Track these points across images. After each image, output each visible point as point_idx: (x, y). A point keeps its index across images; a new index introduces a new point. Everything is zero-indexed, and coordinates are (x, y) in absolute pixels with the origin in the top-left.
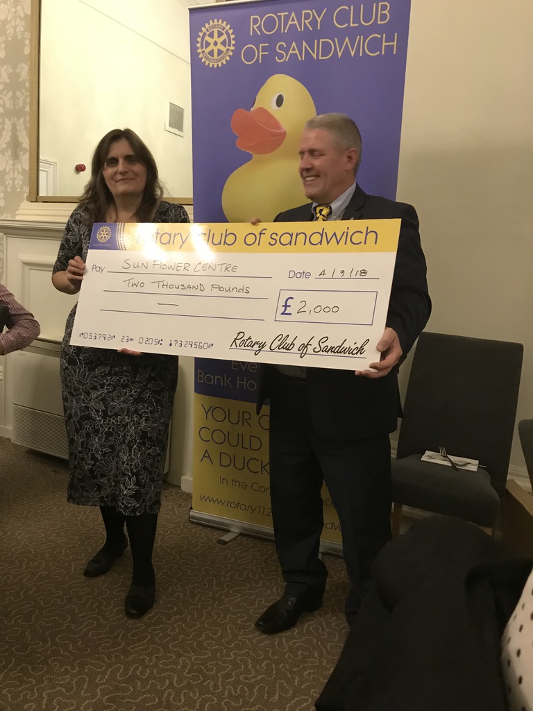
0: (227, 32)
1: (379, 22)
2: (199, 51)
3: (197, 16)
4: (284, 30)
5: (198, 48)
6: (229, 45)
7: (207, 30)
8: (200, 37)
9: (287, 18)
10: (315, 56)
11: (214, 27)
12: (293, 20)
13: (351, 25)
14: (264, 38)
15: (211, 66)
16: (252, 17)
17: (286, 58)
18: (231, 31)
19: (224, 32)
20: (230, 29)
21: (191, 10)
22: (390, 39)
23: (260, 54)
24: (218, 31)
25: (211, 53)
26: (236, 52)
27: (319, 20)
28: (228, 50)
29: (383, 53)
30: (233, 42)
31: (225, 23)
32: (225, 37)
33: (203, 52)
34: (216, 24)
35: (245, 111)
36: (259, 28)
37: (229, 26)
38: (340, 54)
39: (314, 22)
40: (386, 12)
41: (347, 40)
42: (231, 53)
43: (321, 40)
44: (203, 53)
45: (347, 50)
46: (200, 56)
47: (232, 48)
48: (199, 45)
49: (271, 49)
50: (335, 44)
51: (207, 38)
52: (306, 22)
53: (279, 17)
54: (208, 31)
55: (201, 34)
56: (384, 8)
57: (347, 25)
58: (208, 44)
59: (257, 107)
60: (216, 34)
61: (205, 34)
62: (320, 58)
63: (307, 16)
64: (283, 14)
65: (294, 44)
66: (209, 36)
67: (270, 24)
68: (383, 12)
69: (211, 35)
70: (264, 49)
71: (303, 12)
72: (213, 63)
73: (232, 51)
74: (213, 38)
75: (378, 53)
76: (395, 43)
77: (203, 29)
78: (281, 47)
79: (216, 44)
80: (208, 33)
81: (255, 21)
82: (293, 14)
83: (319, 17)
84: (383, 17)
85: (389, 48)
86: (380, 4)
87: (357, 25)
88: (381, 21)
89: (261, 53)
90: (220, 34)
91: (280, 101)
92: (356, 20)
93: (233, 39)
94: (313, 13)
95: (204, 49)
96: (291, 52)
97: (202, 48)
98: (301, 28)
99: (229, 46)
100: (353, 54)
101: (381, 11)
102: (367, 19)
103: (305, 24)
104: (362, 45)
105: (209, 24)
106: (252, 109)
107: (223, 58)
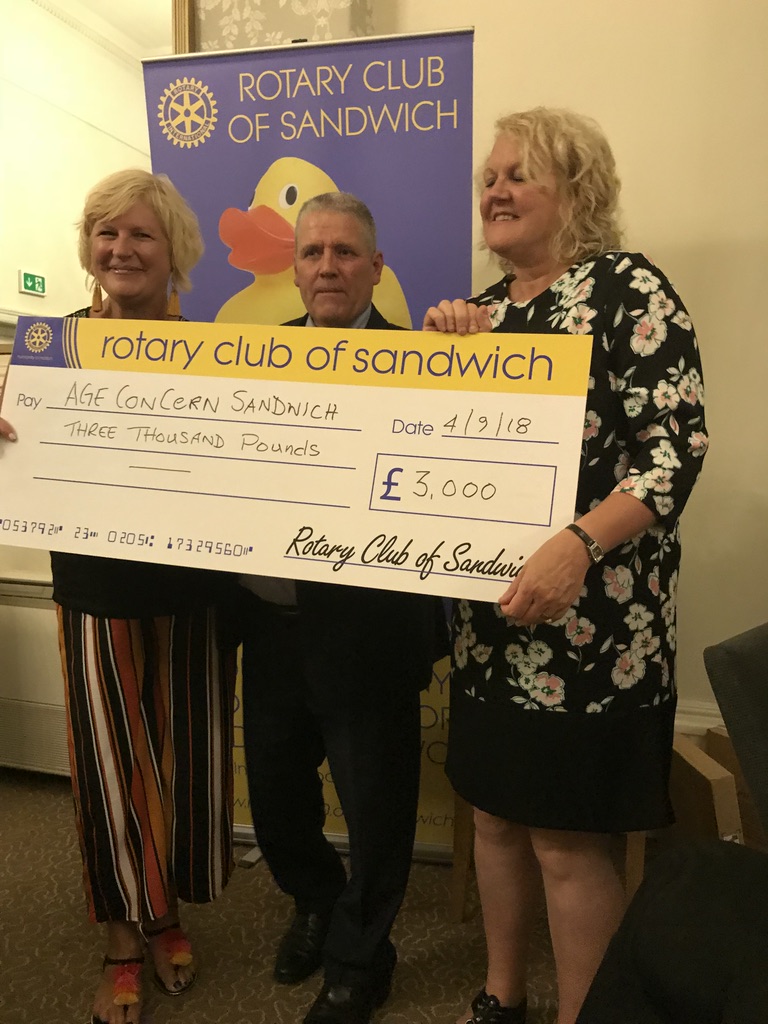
0: (204, 97)
1: (430, 85)
2: (162, 123)
3: (156, 72)
4: (291, 94)
5: (161, 119)
6: (209, 116)
7: (173, 93)
8: (161, 103)
9: (294, 78)
10: (340, 132)
11: (184, 88)
12: (304, 80)
13: (390, 88)
14: (261, 106)
15: (182, 146)
16: (241, 75)
17: (297, 134)
18: (210, 95)
19: (199, 96)
20: (208, 92)
21: (147, 65)
22: (447, 107)
23: (257, 128)
24: (190, 95)
25: (181, 127)
26: (221, 126)
27: (342, 80)
28: (207, 122)
29: (439, 127)
30: (215, 111)
31: (200, 83)
32: (201, 103)
33: (169, 125)
34: (185, 85)
35: (240, 211)
36: (253, 90)
37: (206, 88)
38: (376, 129)
39: (335, 83)
40: (439, 70)
41: (385, 108)
42: (212, 128)
43: (347, 109)
44: (168, 128)
45: (386, 123)
46: (165, 131)
47: (214, 119)
48: (161, 115)
49: (273, 121)
50: (368, 115)
51: (173, 105)
52: (324, 82)
53: (283, 76)
54: (174, 95)
55: (163, 99)
56: (435, 64)
57: (383, 87)
58: (175, 114)
59: (259, 205)
60: (187, 100)
61: (169, 99)
62: (348, 134)
63: (324, 75)
64: (288, 71)
65: (307, 114)
66: (175, 101)
67: (269, 85)
68: (434, 71)
69: (180, 101)
70: (262, 121)
71: (319, 68)
72: (186, 141)
73: (214, 124)
74: (182, 105)
75: (432, 127)
76: (455, 114)
77: (166, 91)
78: (288, 119)
79: (187, 113)
80: (174, 98)
81: (247, 81)
82: (303, 72)
83: (342, 77)
84: (436, 76)
85: (447, 121)
86: (430, 59)
87: (399, 88)
88: (432, 82)
89: (258, 127)
90: (193, 100)
91: (291, 196)
92: (397, 81)
93: (214, 107)
94: (332, 70)
95: (170, 121)
96: (303, 125)
97: (166, 119)
98: (316, 91)
100: (395, 128)
101: (433, 68)
102: (412, 80)
103: (322, 86)
104: (408, 116)
105: (175, 85)
106: (249, 208)
107: (200, 134)
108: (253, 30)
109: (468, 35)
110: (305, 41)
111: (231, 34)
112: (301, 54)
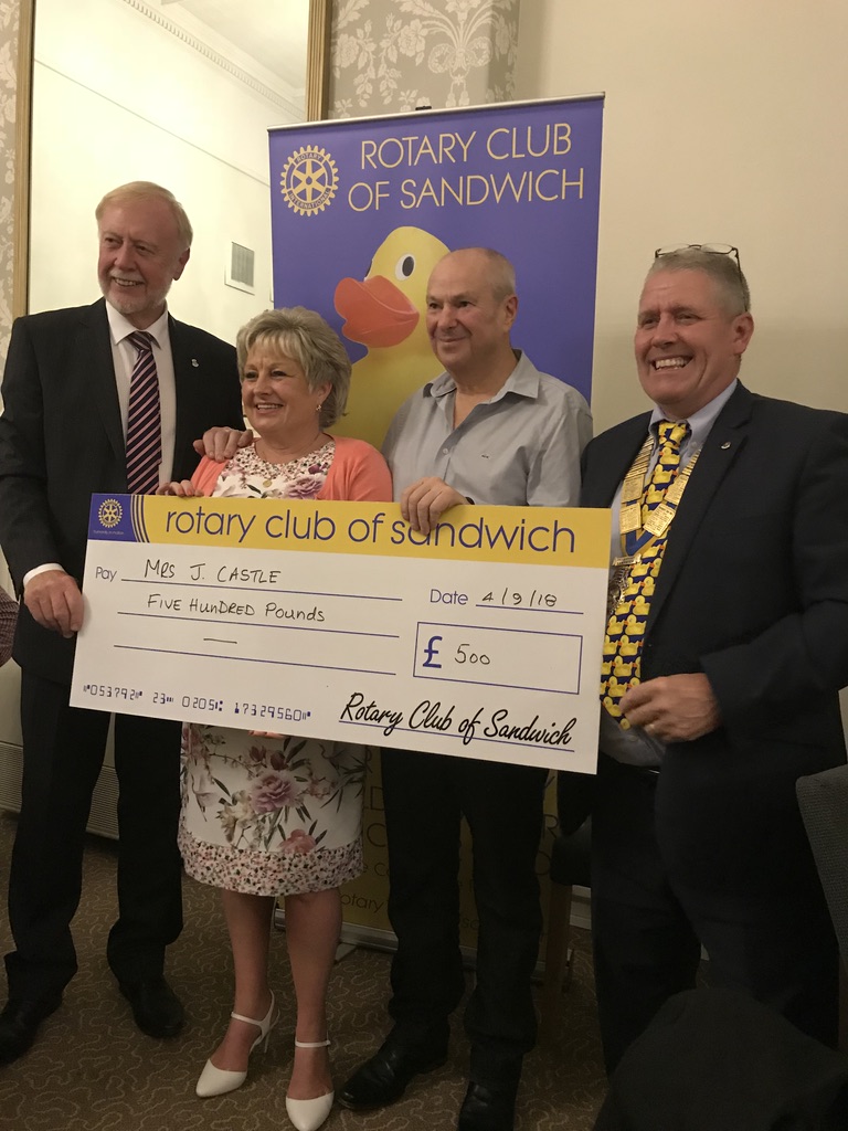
1: (556, 152)
2: (284, 191)
3: (282, 140)
4: (413, 161)
5: (283, 187)
7: (296, 161)
8: (284, 171)
9: (416, 145)
10: (461, 202)
11: (307, 156)
12: (426, 148)
13: (514, 156)
14: (382, 173)
15: (302, 214)
16: (364, 143)
17: (416, 203)
18: (332, 163)
19: (321, 164)
20: (330, 160)
21: (271, 133)
23: (376, 196)
24: (313, 163)
26: (341, 194)
27: (465, 148)
28: (328, 190)
29: (564, 197)
30: (336, 179)
31: (323, 150)
32: (323, 170)
33: (290, 192)
34: (309, 152)
35: (356, 282)
36: (375, 158)
37: (329, 155)
38: (498, 199)
39: (457, 151)
40: (566, 138)
41: (508, 177)
42: (332, 195)
43: (469, 178)
44: (290, 195)
45: (508, 193)
46: (286, 199)
47: (335, 187)
48: (283, 183)
49: (393, 189)
50: (490, 182)
51: (296, 173)
52: (446, 150)
53: (405, 144)
54: (297, 163)
55: (286, 167)
56: (562, 131)
57: (507, 155)
58: (297, 182)
59: (375, 275)
60: (309, 168)
61: (292, 167)
62: (469, 203)
63: (447, 142)
64: (410, 139)
65: (428, 182)
66: (299, 169)
67: (391, 153)
68: (561, 138)
69: (302, 169)
70: (383, 189)
71: (441, 136)
72: (307, 209)
73: (334, 191)
74: (305, 173)
75: (556, 197)
76: (581, 183)
77: (289, 159)
78: (408, 187)
79: (309, 181)
80: (297, 166)
81: (369, 149)
82: (426, 139)
83: (465, 144)
84: (562, 145)
85: (572, 191)
86: (556, 126)
87: (523, 156)
88: (558, 150)
89: (378, 196)
90: (315, 167)
91: (408, 267)
92: (521, 148)
93: (336, 175)
94: (455, 137)
95: (292, 189)
96: (423, 194)
97: (288, 187)
98: (438, 158)
99: (330, 184)
100: (517, 197)
101: (559, 136)
102: (538, 147)
103: (443, 152)
104: (530, 186)
105: (299, 152)
106: (366, 279)
107: (320, 202)
108: (388, 88)
109: (599, 101)
110: (429, 108)
111: (365, 92)
112: (425, 121)
